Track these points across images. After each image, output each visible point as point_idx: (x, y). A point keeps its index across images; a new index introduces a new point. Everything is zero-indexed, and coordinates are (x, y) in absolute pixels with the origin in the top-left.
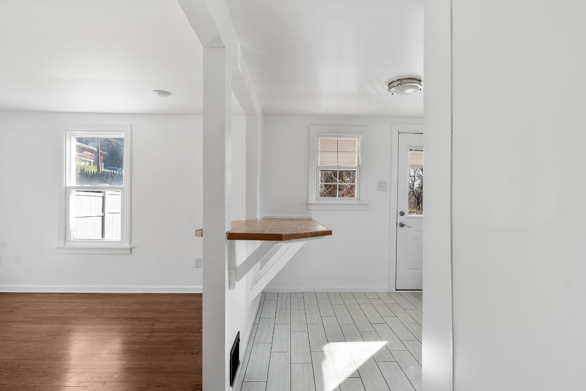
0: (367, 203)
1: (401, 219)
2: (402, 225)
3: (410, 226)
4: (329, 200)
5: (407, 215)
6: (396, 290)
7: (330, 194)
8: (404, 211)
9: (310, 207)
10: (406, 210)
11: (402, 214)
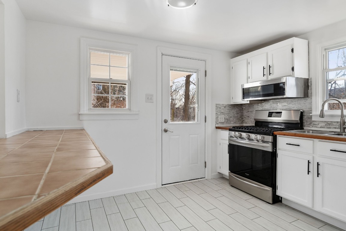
0: (137, 113)
1: (165, 126)
2: (166, 131)
3: (171, 131)
4: (100, 111)
5: (170, 122)
6: (162, 185)
7: (101, 105)
8: (167, 118)
9: (81, 118)
10: (169, 118)
11: (166, 121)
